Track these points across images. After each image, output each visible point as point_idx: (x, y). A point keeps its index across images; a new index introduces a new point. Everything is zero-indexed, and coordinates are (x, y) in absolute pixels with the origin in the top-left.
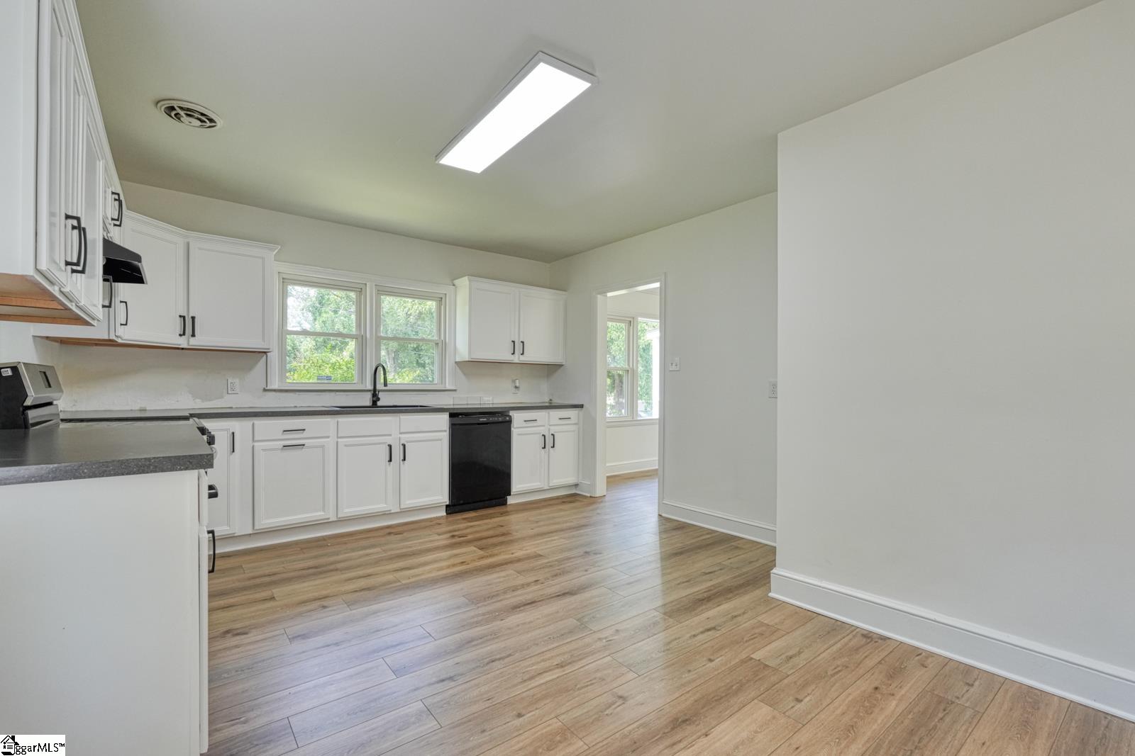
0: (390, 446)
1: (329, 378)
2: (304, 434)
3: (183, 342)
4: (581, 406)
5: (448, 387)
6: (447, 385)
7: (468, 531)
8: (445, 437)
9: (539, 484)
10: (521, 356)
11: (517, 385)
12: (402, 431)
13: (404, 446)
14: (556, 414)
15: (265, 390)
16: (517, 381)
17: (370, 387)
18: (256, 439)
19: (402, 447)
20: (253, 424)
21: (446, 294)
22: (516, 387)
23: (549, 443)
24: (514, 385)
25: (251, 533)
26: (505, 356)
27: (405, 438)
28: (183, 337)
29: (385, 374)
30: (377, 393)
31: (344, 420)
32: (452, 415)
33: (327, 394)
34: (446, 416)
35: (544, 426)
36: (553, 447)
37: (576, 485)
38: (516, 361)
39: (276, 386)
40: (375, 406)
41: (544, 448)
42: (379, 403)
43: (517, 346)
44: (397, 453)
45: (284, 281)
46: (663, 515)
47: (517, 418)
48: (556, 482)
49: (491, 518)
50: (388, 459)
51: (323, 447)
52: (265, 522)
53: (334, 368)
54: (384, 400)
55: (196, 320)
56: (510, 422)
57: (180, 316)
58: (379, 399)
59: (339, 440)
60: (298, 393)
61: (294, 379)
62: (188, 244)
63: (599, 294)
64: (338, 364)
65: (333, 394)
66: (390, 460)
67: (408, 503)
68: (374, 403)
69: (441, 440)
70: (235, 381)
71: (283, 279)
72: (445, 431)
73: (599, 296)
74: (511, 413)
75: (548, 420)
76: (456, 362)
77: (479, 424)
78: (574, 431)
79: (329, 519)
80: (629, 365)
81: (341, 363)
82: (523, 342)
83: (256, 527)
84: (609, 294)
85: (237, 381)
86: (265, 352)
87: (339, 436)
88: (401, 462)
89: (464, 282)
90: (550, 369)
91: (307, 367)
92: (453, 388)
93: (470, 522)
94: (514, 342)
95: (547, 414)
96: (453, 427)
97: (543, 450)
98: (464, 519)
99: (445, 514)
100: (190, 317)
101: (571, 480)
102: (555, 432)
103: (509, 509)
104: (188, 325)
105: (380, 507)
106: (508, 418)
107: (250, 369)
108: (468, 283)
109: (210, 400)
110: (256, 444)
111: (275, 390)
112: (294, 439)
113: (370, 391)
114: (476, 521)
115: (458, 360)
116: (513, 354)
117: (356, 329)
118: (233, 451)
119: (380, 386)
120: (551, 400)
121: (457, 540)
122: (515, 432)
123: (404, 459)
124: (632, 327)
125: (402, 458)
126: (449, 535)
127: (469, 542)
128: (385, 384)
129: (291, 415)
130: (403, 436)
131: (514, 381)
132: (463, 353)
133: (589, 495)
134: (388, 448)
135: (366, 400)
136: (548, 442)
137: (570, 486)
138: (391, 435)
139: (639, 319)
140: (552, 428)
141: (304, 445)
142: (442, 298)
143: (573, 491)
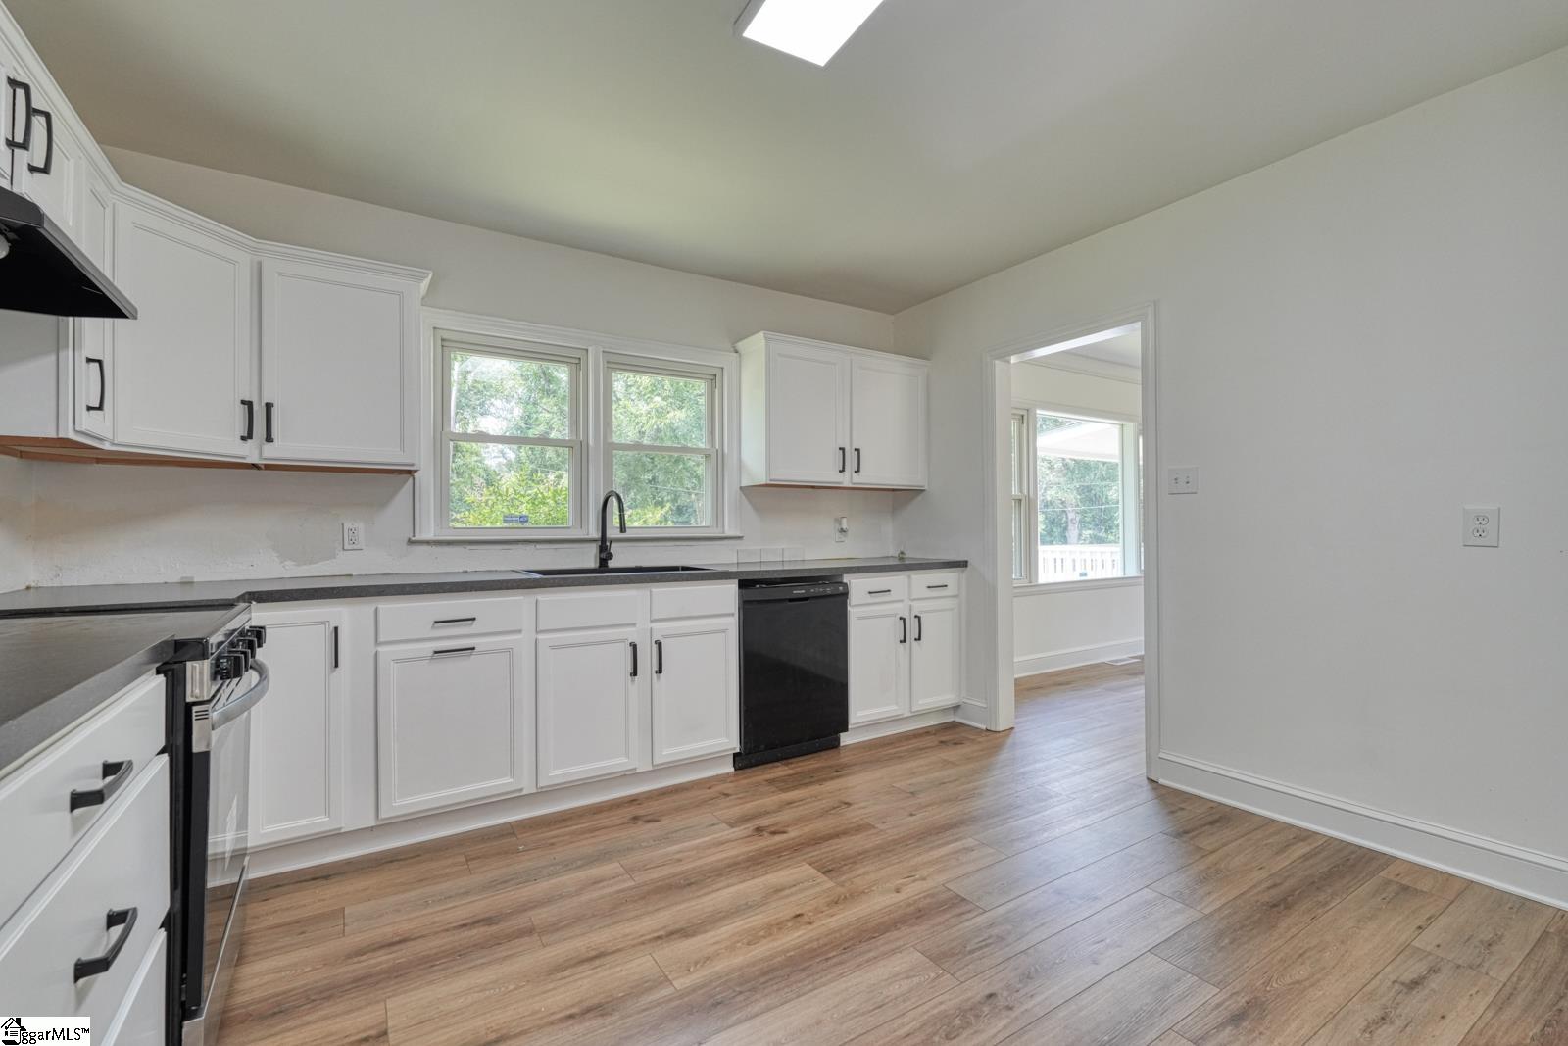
0: (634, 647)
1: (524, 519)
2: (475, 628)
3: (250, 452)
4: (964, 564)
5: (729, 533)
6: (726, 528)
7: (786, 815)
8: (732, 625)
9: (895, 707)
10: (854, 475)
11: (844, 527)
12: (655, 617)
13: (659, 645)
14: (922, 579)
15: (411, 542)
16: (844, 520)
17: (595, 534)
18: (382, 639)
19: (655, 648)
20: (376, 609)
21: (722, 368)
22: (842, 531)
23: (912, 633)
24: (838, 527)
25: (374, 824)
26: (829, 475)
27: (660, 630)
28: (249, 441)
29: (621, 509)
30: (608, 544)
31: (550, 598)
32: (744, 585)
33: (520, 546)
34: (731, 588)
35: (901, 601)
36: (919, 639)
37: (956, 708)
38: (847, 484)
39: (430, 536)
40: (603, 572)
41: (904, 641)
42: (611, 564)
43: (849, 457)
44: (647, 661)
45: (445, 344)
46: (1162, 781)
47: (858, 586)
48: (924, 702)
49: (821, 781)
50: (630, 670)
51: (509, 651)
52: (398, 803)
53: (533, 503)
54: (621, 558)
55: (275, 411)
56: (845, 595)
57: (243, 402)
58: (610, 556)
59: (540, 637)
60: (470, 547)
61: (465, 521)
62: (260, 264)
63: (999, 357)
64: (540, 495)
65: (531, 547)
66: (635, 673)
67: (666, 753)
68: (603, 562)
69: (724, 631)
70: (355, 524)
71: (443, 340)
72: (733, 614)
73: (997, 362)
74: (846, 579)
75: (909, 590)
76: (741, 488)
77: (791, 600)
78: (952, 609)
79: (521, 790)
80: (1021, 492)
81: (546, 494)
82: (858, 450)
83: (383, 815)
84: (1014, 359)
85: (360, 526)
86: (409, 472)
87: (541, 628)
88: (654, 675)
89: (756, 345)
90: (898, 498)
91: (490, 503)
92: (738, 534)
93: (784, 790)
94: (843, 449)
95: (906, 580)
96: (746, 605)
97: (902, 645)
98: (771, 782)
99: (733, 769)
100: (263, 404)
101: (948, 698)
102: (922, 612)
103: (844, 757)
104: (258, 418)
105: (618, 763)
106: (841, 588)
107: (383, 503)
108: (763, 342)
109: (311, 562)
110: (380, 649)
111: (428, 543)
112: (455, 636)
113: (594, 541)
114: (795, 788)
115: (745, 483)
116: (840, 471)
117: (571, 432)
118: (336, 665)
119: (613, 532)
120: (902, 553)
121: (768, 842)
122: (853, 612)
123: (660, 671)
124: (1025, 425)
125: (655, 667)
126: (751, 826)
127: (797, 848)
128: (623, 529)
129: (450, 591)
130: (656, 626)
131: (838, 521)
132: (756, 469)
133: (984, 727)
134: (630, 650)
135: (589, 559)
136: (910, 631)
137: (944, 710)
138: (634, 625)
139: (1038, 411)
140: (916, 604)
141: (473, 649)
142: (715, 376)
143: (950, 718)
